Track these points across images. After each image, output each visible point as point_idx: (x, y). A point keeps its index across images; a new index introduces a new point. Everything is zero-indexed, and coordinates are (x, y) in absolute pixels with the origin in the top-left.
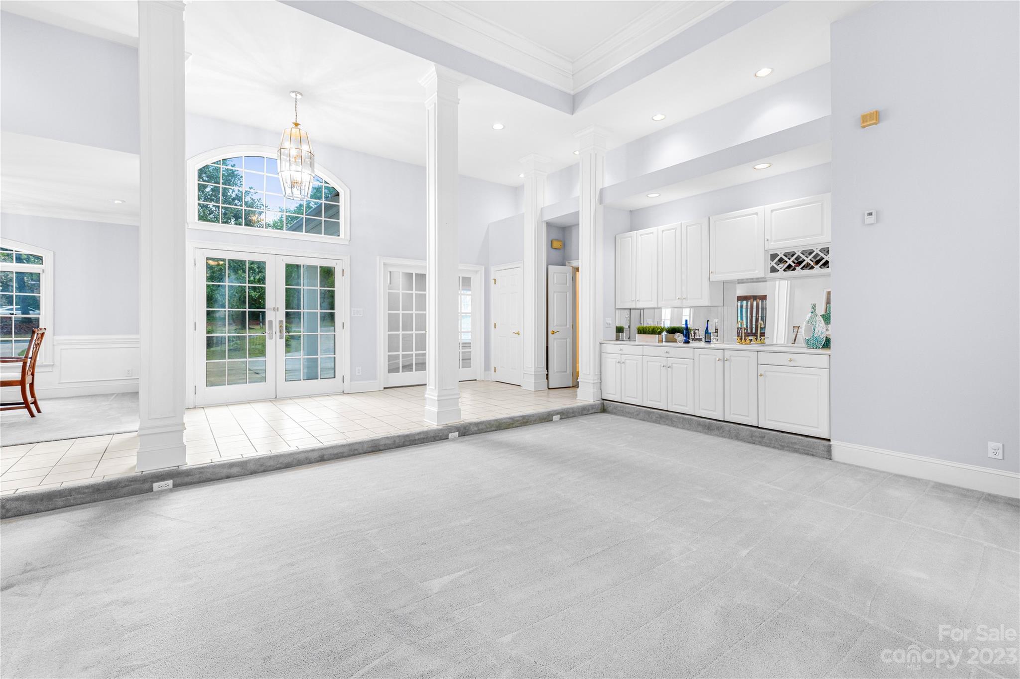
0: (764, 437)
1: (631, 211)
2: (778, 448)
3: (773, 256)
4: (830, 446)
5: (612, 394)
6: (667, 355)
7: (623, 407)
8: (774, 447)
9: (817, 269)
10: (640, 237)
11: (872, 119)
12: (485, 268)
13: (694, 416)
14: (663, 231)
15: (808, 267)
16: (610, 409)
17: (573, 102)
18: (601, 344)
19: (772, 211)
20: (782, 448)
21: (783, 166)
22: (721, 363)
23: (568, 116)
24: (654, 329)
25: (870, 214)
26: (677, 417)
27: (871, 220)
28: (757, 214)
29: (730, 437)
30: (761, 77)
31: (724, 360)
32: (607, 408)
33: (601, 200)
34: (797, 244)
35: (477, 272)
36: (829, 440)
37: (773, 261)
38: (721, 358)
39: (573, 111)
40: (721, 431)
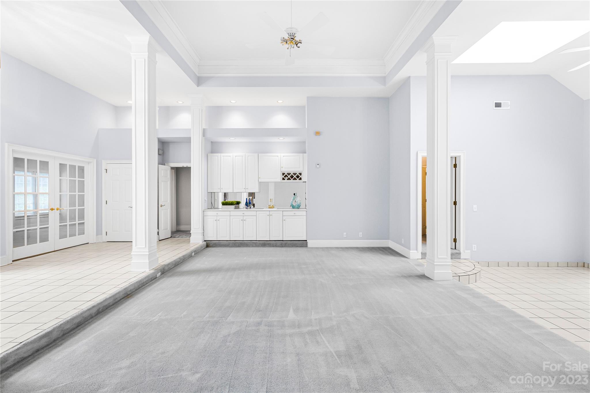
0: (286, 244)
1: (212, 142)
2: (291, 247)
3: (283, 174)
4: (307, 243)
5: (211, 237)
6: (243, 215)
7: (220, 242)
8: (290, 247)
9: (298, 180)
10: (223, 157)
11: (318, 133)
12: (96, 160)
13: (256, 241)
14: (236, 156)
15: (295, 179)
16: (211, 245)
17: (199, 81)
18: (203, 211)
19: (283, 156)
20: (292, 246)
21: (287, 139)
22: (269, 216)
23: (197, 87)
24: (231, 203)
25: (318, 164)
26: (249, 243)
27: (318, 166)
28: (278, 156)
29: (273, 247)
30: (279, 103)
31: (270, 215)
32: (209, 245)
33: (204, 135)
34: (292, 171)
35: (89, 163)
36: (306, 241)
37: (283, 175)
38: (269, 214)
39: (198, 85)
40: (269, 245)
